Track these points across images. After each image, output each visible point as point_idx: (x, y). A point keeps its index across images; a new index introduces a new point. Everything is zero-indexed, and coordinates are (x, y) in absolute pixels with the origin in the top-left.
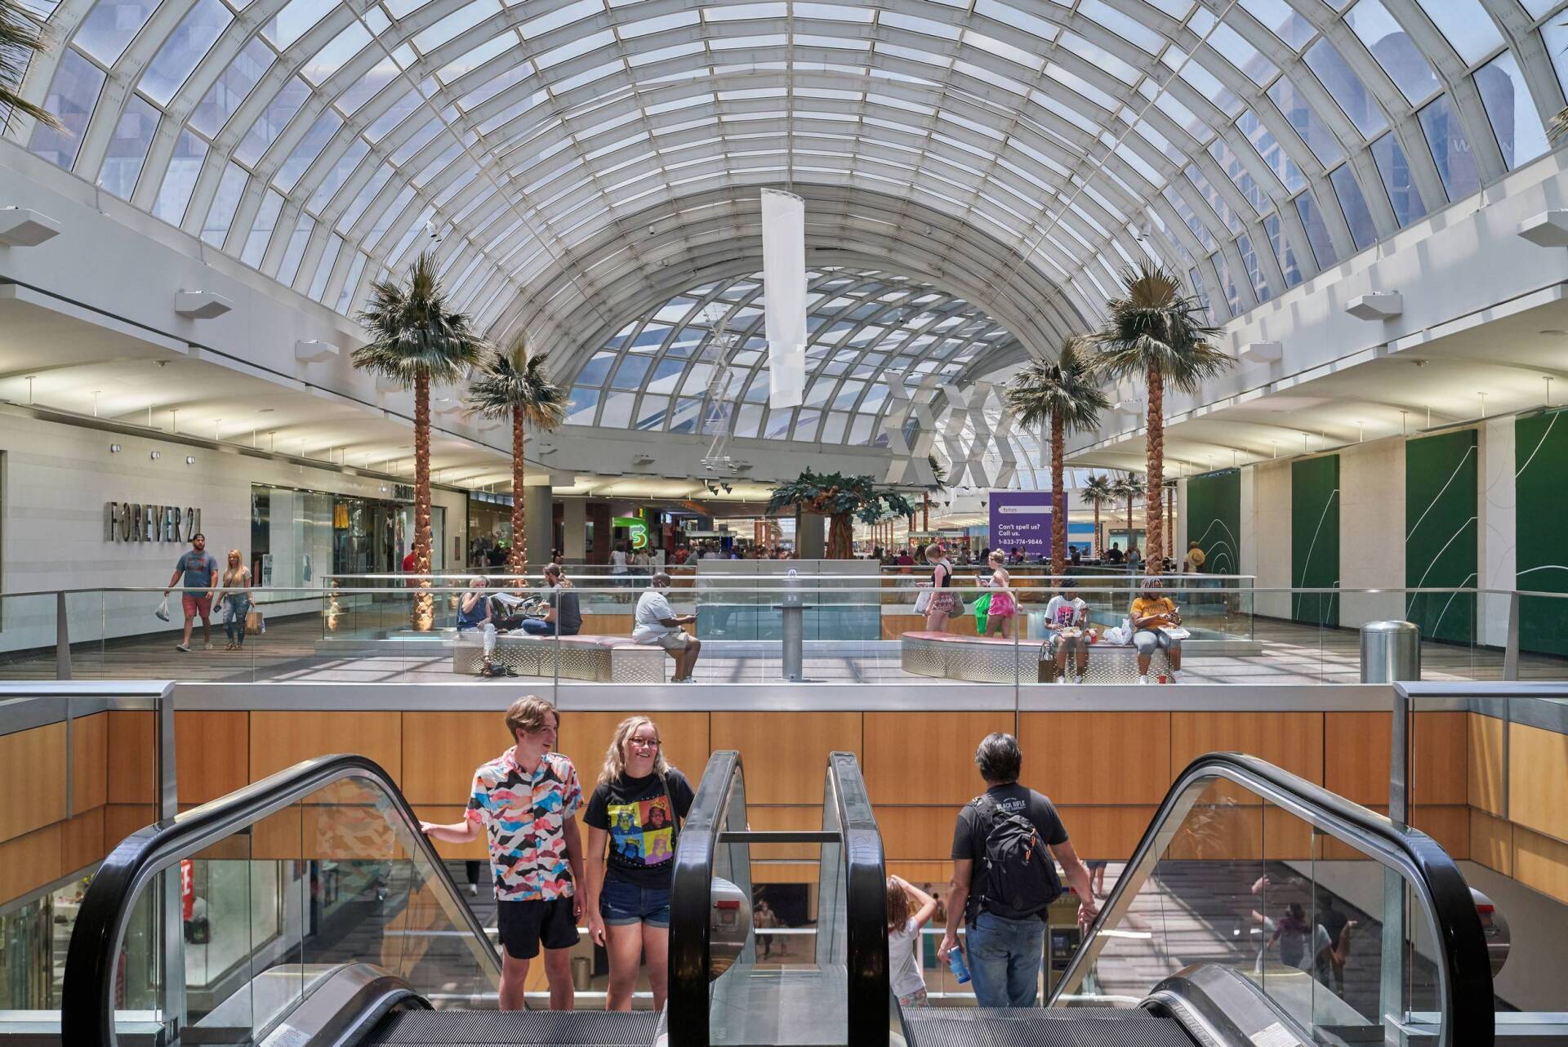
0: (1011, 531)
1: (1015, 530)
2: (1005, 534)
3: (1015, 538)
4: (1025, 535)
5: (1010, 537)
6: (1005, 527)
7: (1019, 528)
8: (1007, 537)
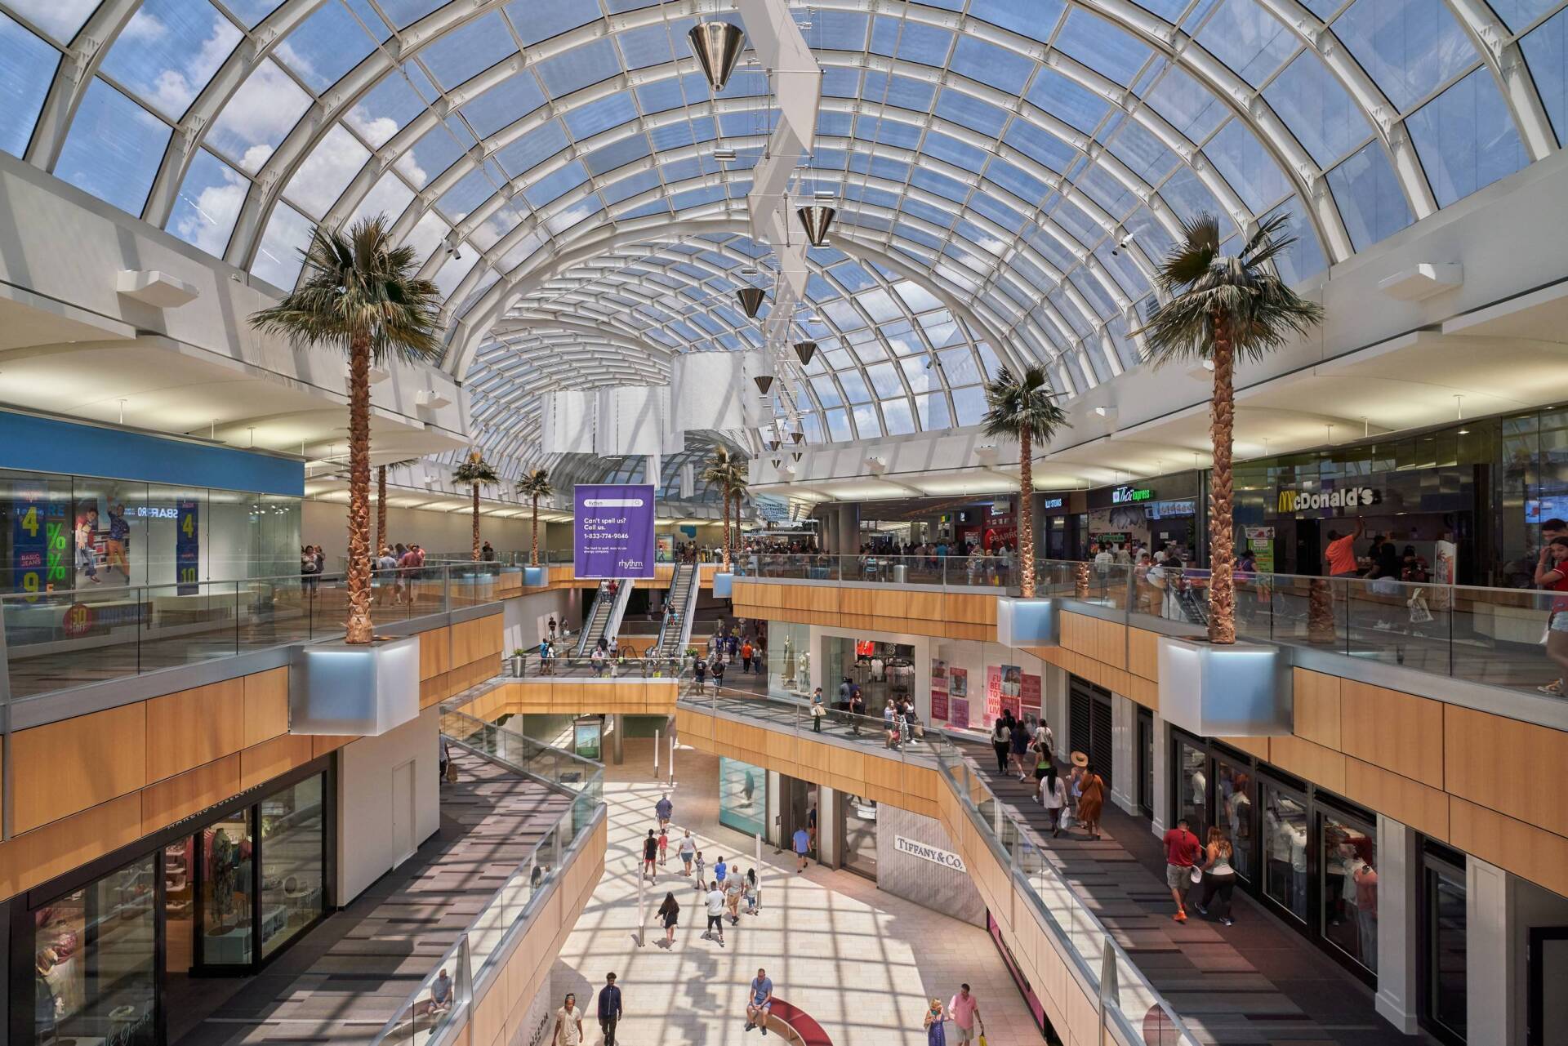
0: (597, 524)
1: (601, 524)
2: (590, 528)
3: (601, 532)
4: (610, 528)
5: (597, 531)
6: (591, 521)
7: (605, 522)
8: (592, 532)
